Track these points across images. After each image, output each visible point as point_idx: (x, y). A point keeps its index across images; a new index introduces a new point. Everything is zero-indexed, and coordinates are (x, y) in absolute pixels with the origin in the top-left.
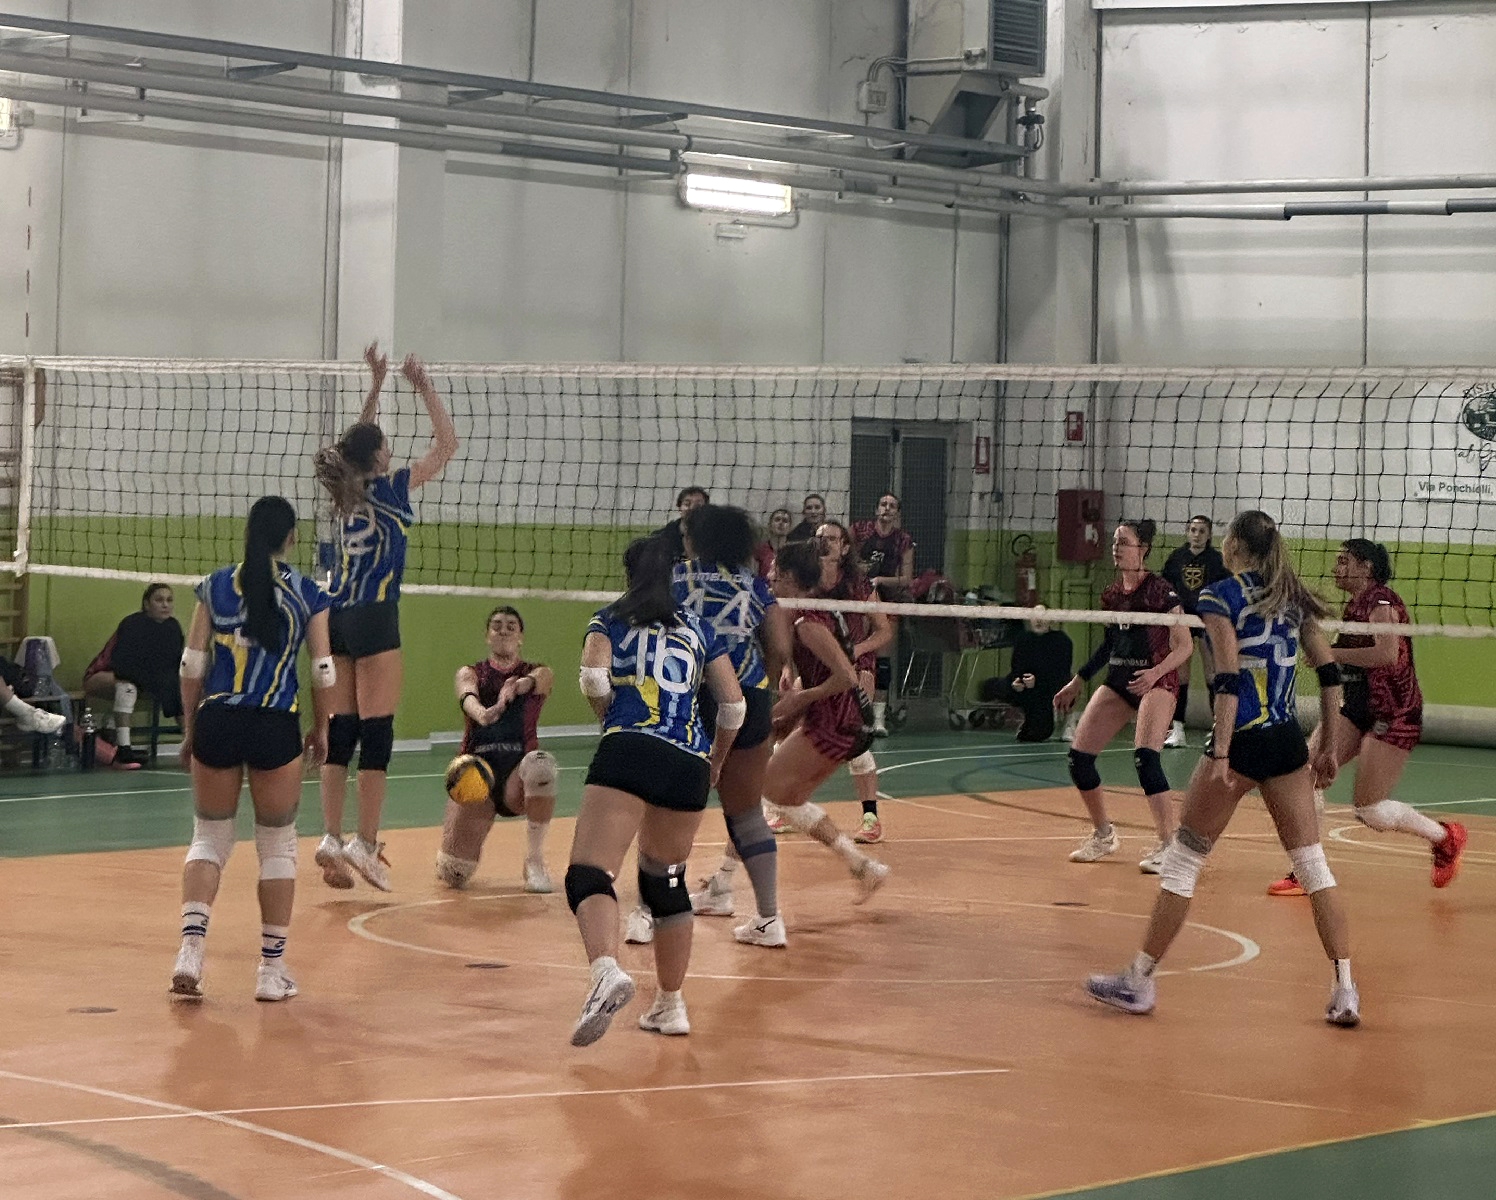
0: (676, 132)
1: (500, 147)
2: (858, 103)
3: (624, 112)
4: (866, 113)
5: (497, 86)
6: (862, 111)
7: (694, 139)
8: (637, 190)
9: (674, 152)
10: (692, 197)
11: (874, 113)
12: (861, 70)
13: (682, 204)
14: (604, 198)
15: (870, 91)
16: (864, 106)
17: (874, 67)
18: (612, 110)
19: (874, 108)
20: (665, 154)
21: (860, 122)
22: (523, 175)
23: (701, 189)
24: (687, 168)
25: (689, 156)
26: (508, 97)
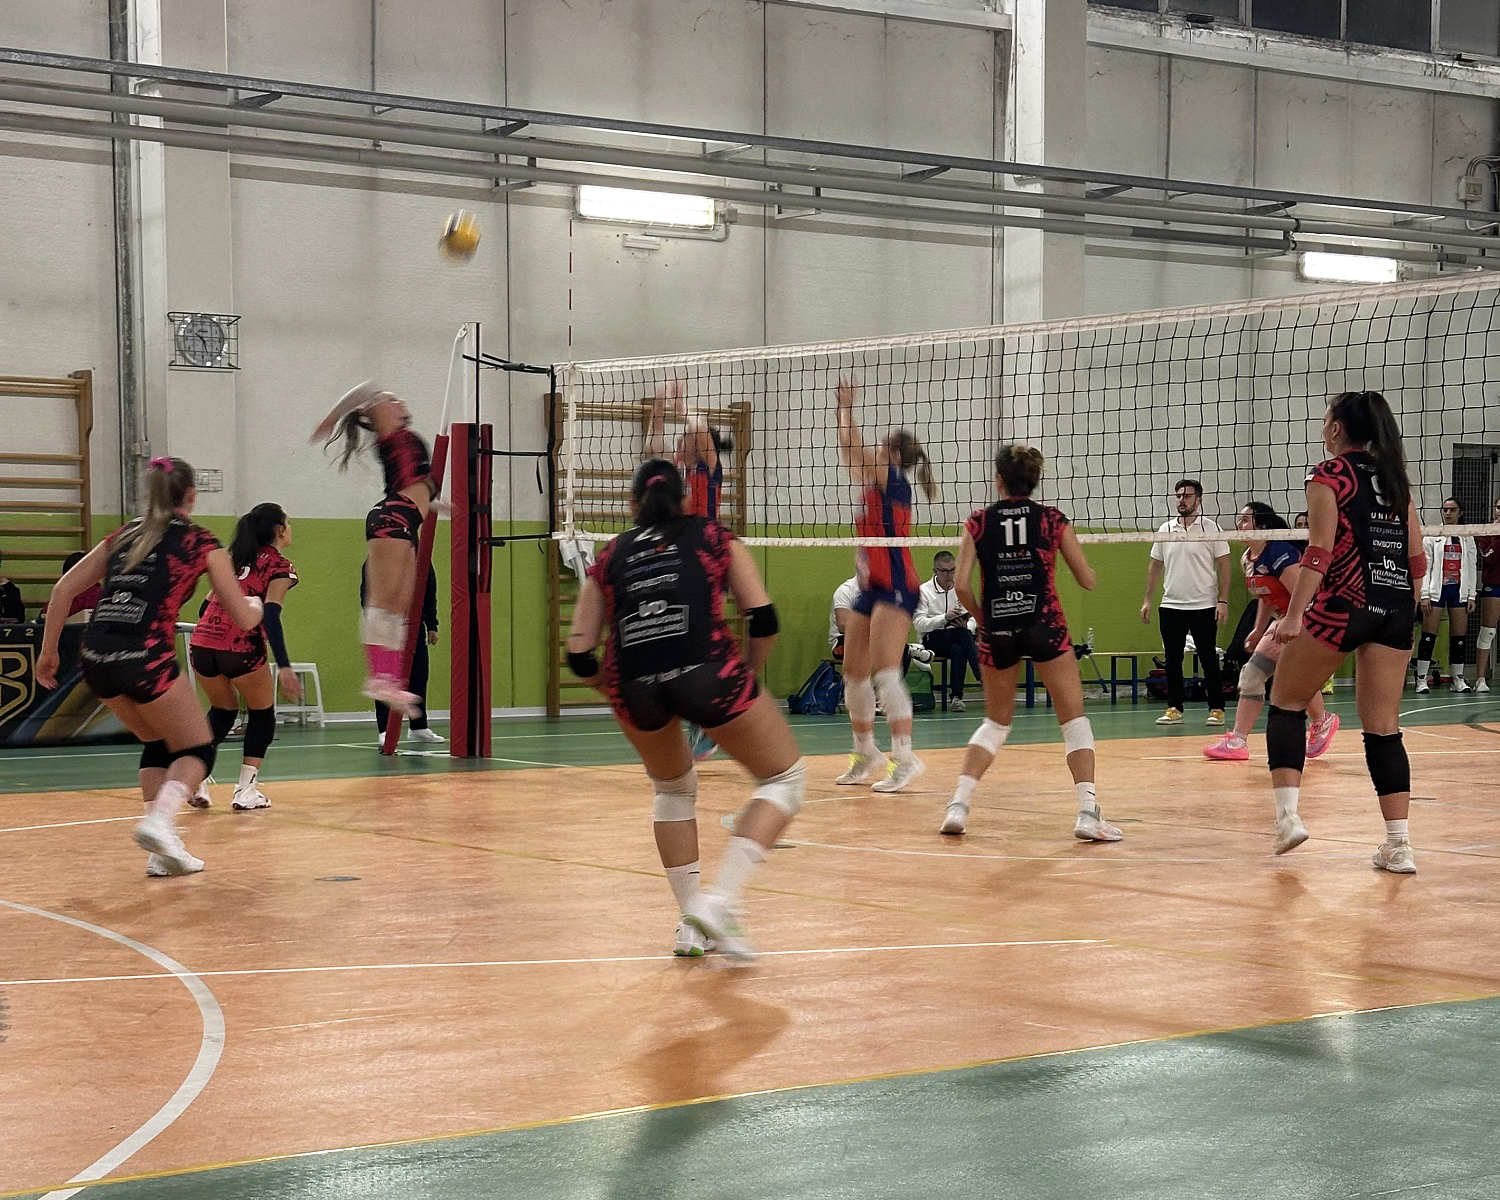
0: (1288, 216)
2: (1458, 195)
3: (1250, 203)
4: (1465, 202)
5: (1127, 182)
6: (1461, 200)
7: (1303, 222)
8: (1264, 267)
9: (1286, 233)
10: (1309, 271)
11: (1472, 201)
12: (1462, 167)
13: (1301, 278)
14: (1235, 274)
15: (1467, 184)
16: (1462, 197)
17: (1473, 165)
18: (1239, 202)
19: (1472, 197)
20: (1279, 235)
21: (1461, 206)
22: (1163, 257)
23: (1317, 265)
24: (1302, 248)
25: (1298, 236)
26: (1136, 193)
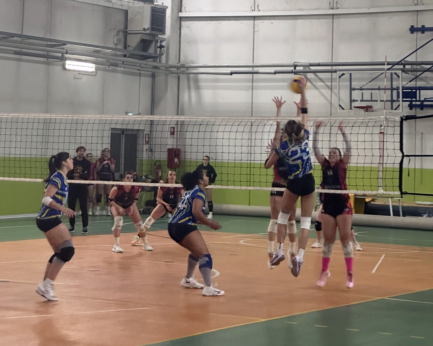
0: (63, 49)
1: (13, 52)
2: (114, 42)
3: (49, 43)
4: (116, 44)
5: (13, 35)
6: (115, 44)
7: (68, 51)
8: (53, 65)
9: (63, 54)
10: (67, 67)
11: (118, 44)
12: (114, 33)
13: (65, 69)
14: (43, 67)
15: (117, 38)
16: (115, 42)
17: (118, 32)
18: (45, 43)
19: (118, 43)
20: (60, 55)
21: (114, 47)
22: (20, 60)
23: (70, 65)
24: (66, 59)
25: (67, 56)
26: (15, 38)
